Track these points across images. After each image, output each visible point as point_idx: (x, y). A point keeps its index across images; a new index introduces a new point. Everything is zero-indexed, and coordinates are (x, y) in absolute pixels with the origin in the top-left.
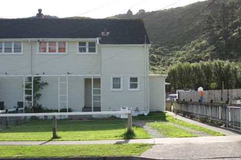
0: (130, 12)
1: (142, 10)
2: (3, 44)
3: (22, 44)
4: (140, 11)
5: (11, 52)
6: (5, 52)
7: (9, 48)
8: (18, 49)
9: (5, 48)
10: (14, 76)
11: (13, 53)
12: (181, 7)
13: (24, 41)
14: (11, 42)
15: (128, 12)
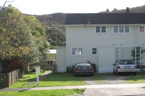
0: (108, 10)
1: (115, 9)
2: (119, 28)
3: (130, 27)
4: (114, 9)
5: (123, 32)
6: (120, 32)
7: (122, 30)
8: (127, 31)
9: (120, 30)
10: (124, 46)
11: (124, 33)
12: (139, 7)
13: (131, 26)
14: (123, 27)
15: (107, 10)
